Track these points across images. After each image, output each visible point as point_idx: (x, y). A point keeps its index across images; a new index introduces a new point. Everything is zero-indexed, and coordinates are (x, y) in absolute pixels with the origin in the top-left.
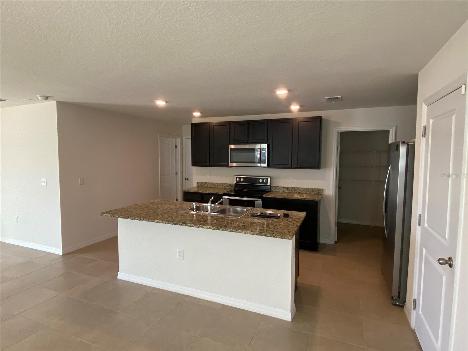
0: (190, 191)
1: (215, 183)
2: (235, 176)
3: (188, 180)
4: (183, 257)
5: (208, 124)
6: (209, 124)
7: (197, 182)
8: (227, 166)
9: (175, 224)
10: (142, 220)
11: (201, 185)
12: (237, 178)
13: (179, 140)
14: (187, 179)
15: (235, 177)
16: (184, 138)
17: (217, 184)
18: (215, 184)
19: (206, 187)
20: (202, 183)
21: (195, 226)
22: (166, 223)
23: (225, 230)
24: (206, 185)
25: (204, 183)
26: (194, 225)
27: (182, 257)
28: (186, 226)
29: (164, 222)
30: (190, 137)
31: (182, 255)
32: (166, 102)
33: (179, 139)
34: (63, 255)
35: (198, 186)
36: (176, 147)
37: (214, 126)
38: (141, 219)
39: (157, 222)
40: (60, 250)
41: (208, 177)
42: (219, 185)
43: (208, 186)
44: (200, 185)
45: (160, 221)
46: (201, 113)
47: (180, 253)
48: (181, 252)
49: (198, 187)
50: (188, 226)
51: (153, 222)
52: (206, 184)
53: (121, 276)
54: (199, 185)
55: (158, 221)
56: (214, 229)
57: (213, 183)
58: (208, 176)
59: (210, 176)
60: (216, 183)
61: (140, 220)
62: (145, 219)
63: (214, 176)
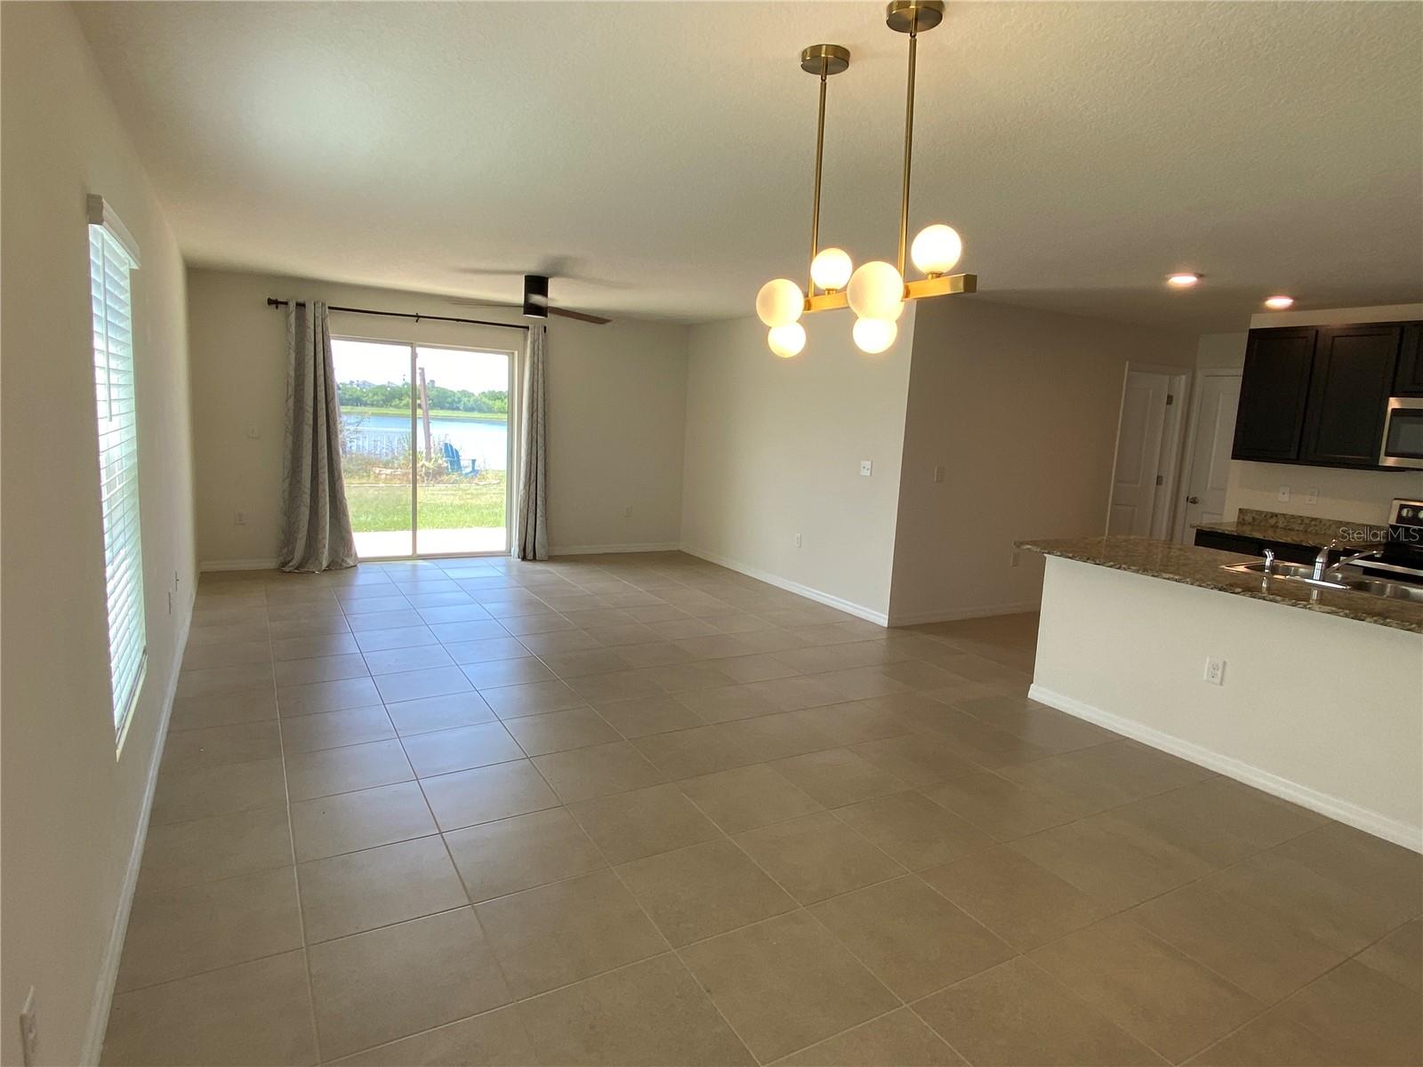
0: (1220, 531)
1: (1307, 518)
2: (1395, 502)
3: (1195, 503)
4: (1222, 679)
5: (1314, 332)
6: (1317, 332)
7: (1240, 509)
8: (1372, 465)
9: (1220, 590)
10: (1125, 569)
11: (1254, 518)
12: (1402, 507)
13: (1182, 381)
14: (1194, 501)
15: (1397, 504)
16: (1200, 375)
17: (1313, 523)
18: (1307, 521)
19: (1273, 524)
20: (1260, 513)
21: (1283, 600)
22: (1192, 584)
23: (1382, 622)
24: (1272, 521)
25: (1267, 513)
26: (1278, 598)
27: (1217, 680)
28: (1254, 598)
29: (1188, 580)
30: (1241, 371)
31: (1219, 673)
32: (1200, 276)
33: (1184, 377)
34: (889, 627)
35: (1244, 519)
36: (1170, 400)
37: (1334, 337)
38: (1123, 566)
39: (1168, 579)
40: (883, 616)
41: (1286, 498)
42: (1324, 525)
43: (1281, 524)
44: (1248, 518)
45: (1177, 577)
46: (1294, 298)
47: (1215, 667)
48: (1217, 666)
49: (1241, 522)
50: (1260, 598)
51: (1156, 578)
52: (1272, 517)
53: (1036, 693)
55: (1171, 576)
56: (1346, 616)
57: (1300, 517)
58: (1284, 494)
59: (1290, 493)
60: (1313, 520)
61: (1119, 568)
62: (1134, 568)
63: (1308, 498)
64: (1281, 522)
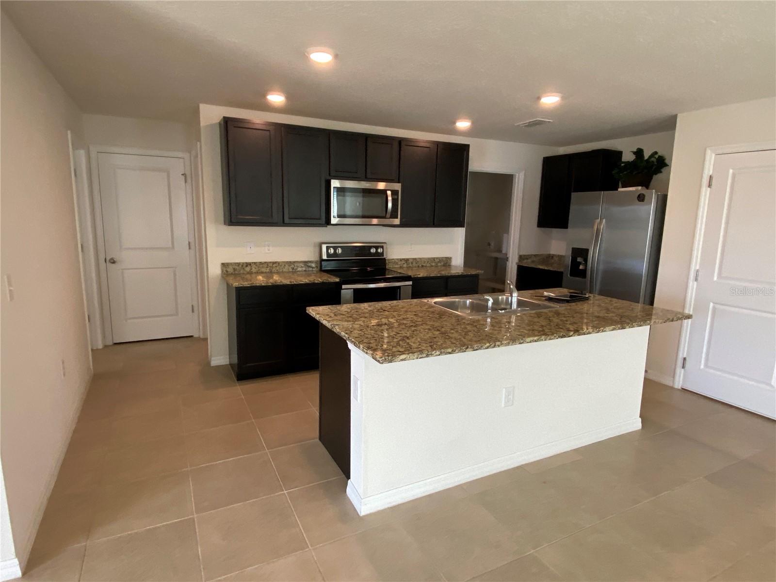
1: (270, 262)
7: (223, 264)
8: (321, 224)
11: (234, 269)
12: (328, 248)
14: (114, 262)
16: (92, 150)
17: (274, 265)
18: (271, 265)
19: (248, 273)
31: (511, 397)
43: (254, 270)
54: (229, 270)
57: (265, 262)
58: (251, 247)
59: (255, 246)
60: (274, 263)
63: (267, 248)
64: (254, 269)
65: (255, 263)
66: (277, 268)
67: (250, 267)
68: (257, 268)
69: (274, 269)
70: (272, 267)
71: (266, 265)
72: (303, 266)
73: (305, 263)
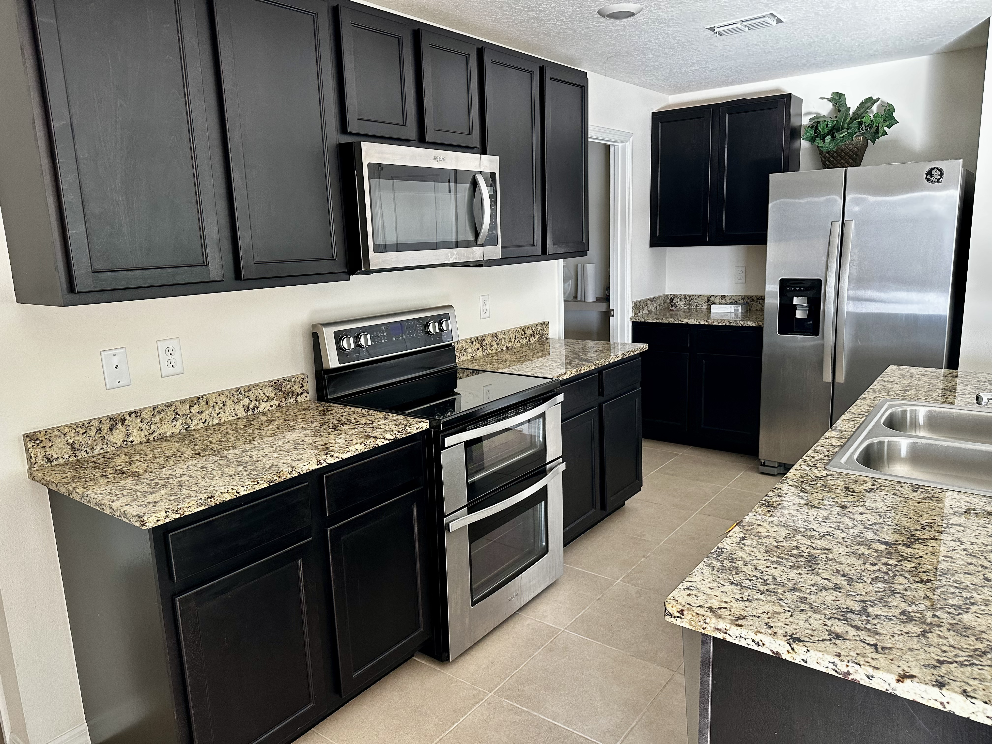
1: (183, 402)
7: (30, 437)
18: (184, 409)
43: (136, 435)
57: (168, 405)
60: (194, 401)
64: (135, 432)
65: (137, 413)
66: (205, 416)
67: (123, 429)
68: (146, 427)
69: (195, 422)
70: (189, 416)
71: (169, 414)
72: (272, 395)
73: (278, 386)
